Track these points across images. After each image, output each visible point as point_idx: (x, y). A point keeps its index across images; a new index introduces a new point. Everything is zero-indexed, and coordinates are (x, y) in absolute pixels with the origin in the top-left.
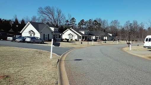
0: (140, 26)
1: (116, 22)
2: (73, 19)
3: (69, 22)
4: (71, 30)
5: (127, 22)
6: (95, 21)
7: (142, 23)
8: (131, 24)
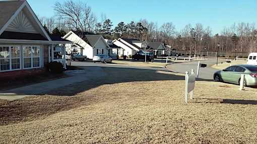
0: (206, 31)
1: (169, 25)
2: (108, 21)
3: (102, 27)
4: (119, 40)
5: (187, 26)
6: (140, 24)
7: (208, 27)
8: (193, 29)
